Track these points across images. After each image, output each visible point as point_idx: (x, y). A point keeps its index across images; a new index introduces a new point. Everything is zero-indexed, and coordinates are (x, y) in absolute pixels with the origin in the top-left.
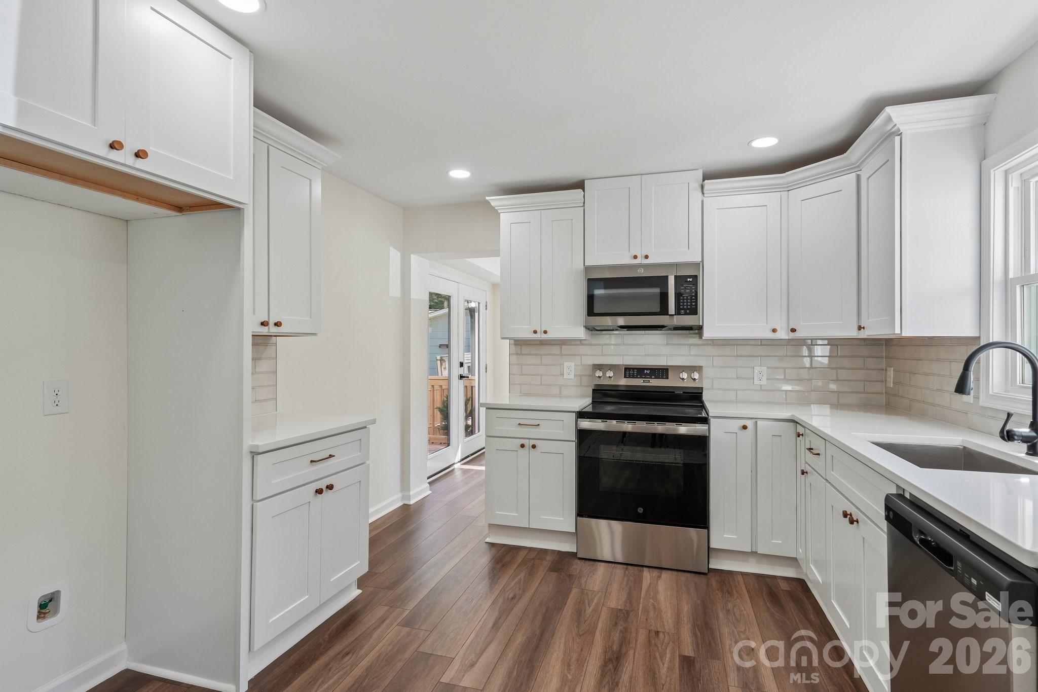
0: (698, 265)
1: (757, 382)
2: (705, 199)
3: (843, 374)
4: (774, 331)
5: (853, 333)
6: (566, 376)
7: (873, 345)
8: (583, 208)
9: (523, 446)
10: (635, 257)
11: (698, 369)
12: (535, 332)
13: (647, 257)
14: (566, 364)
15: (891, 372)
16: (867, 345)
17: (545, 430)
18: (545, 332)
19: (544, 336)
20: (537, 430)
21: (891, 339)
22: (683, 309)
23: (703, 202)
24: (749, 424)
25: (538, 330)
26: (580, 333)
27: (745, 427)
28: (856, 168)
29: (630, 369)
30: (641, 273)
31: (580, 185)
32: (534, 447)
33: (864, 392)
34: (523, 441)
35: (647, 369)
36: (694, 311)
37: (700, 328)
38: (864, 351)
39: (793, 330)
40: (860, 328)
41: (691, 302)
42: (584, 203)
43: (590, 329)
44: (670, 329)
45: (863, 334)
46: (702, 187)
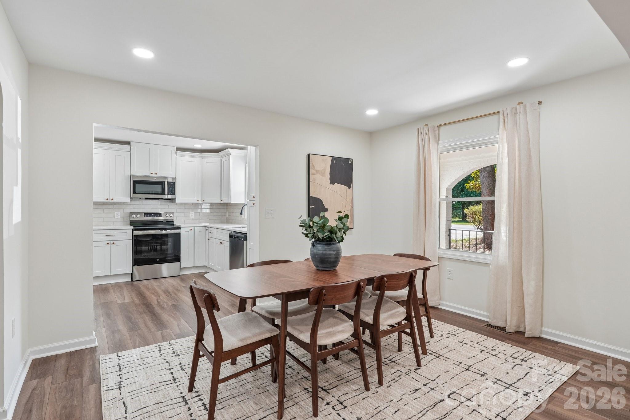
0: (174, 178)
1: (191, 217)
2: (177, 157)
3: (215, 214)
4: (198, 201)
5: (220, 202)
6: (116, 217)
7: (223, 205)
8: (130, 152)
9: (108, 244)
10: (152, 173)
11: (173, 213)
12: (107, 199)
13: (156, 174)
14: (116, 213)
15: (227, 213)
16: (222, 205)
17: (118, 237)
18: (112, 199)
19: (111, 201)
20: (114, 237)
21: (228, 204)
22: (170, 193)
23: (176, 157)
24: (193, 228)
25: (109, 198)
26: (128, 200)
27: (191, 230)
28: (221, 157)
29: (146, 214)
30: (155, 180)
31: (128, 143)
32: (113, 243)
33: (221, 219)
34: (108, 242)
35: (153, 214)
36: (173, 193)
37: (175, 199)
38: (221, 207)
39: (204, 201)
40: (221, 200)
41: (173, 191)
42: (130, 150)
43: (132, 199)
44: (164, 199)
45: (222, 202)
46: (176, 153)
